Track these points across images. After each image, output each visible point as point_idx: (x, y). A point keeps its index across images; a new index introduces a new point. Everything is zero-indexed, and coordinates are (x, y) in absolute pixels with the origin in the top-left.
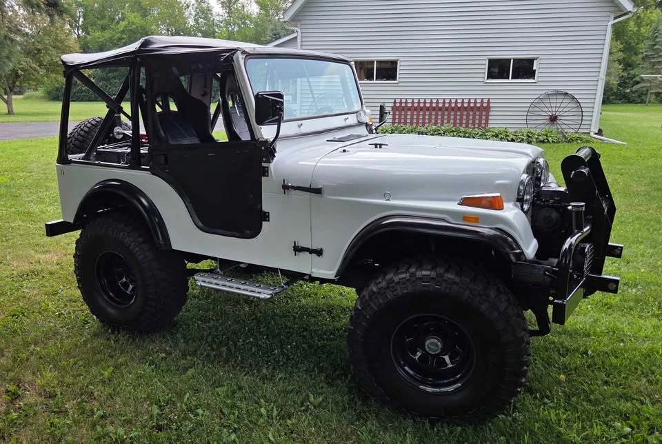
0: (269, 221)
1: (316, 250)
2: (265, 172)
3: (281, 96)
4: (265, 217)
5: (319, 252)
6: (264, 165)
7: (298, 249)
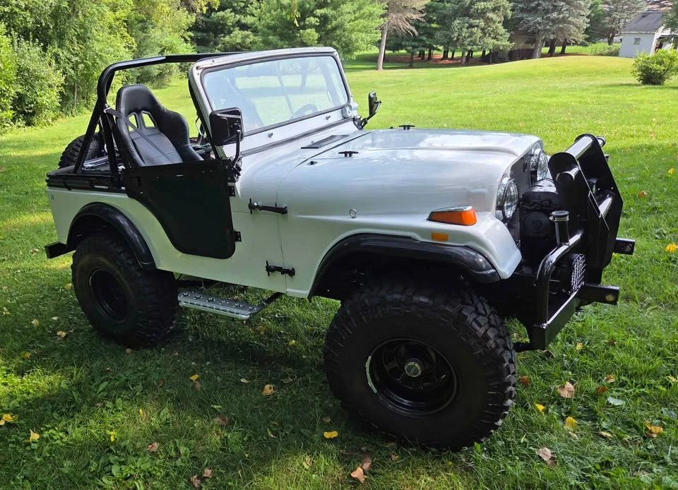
0: (241, 241)
1: (288, 270)
2: (232, 191)
3: (238, 113)
4: (237, 237)
5: (291, 273)
6: (230, 184)
7: (270, 269)
